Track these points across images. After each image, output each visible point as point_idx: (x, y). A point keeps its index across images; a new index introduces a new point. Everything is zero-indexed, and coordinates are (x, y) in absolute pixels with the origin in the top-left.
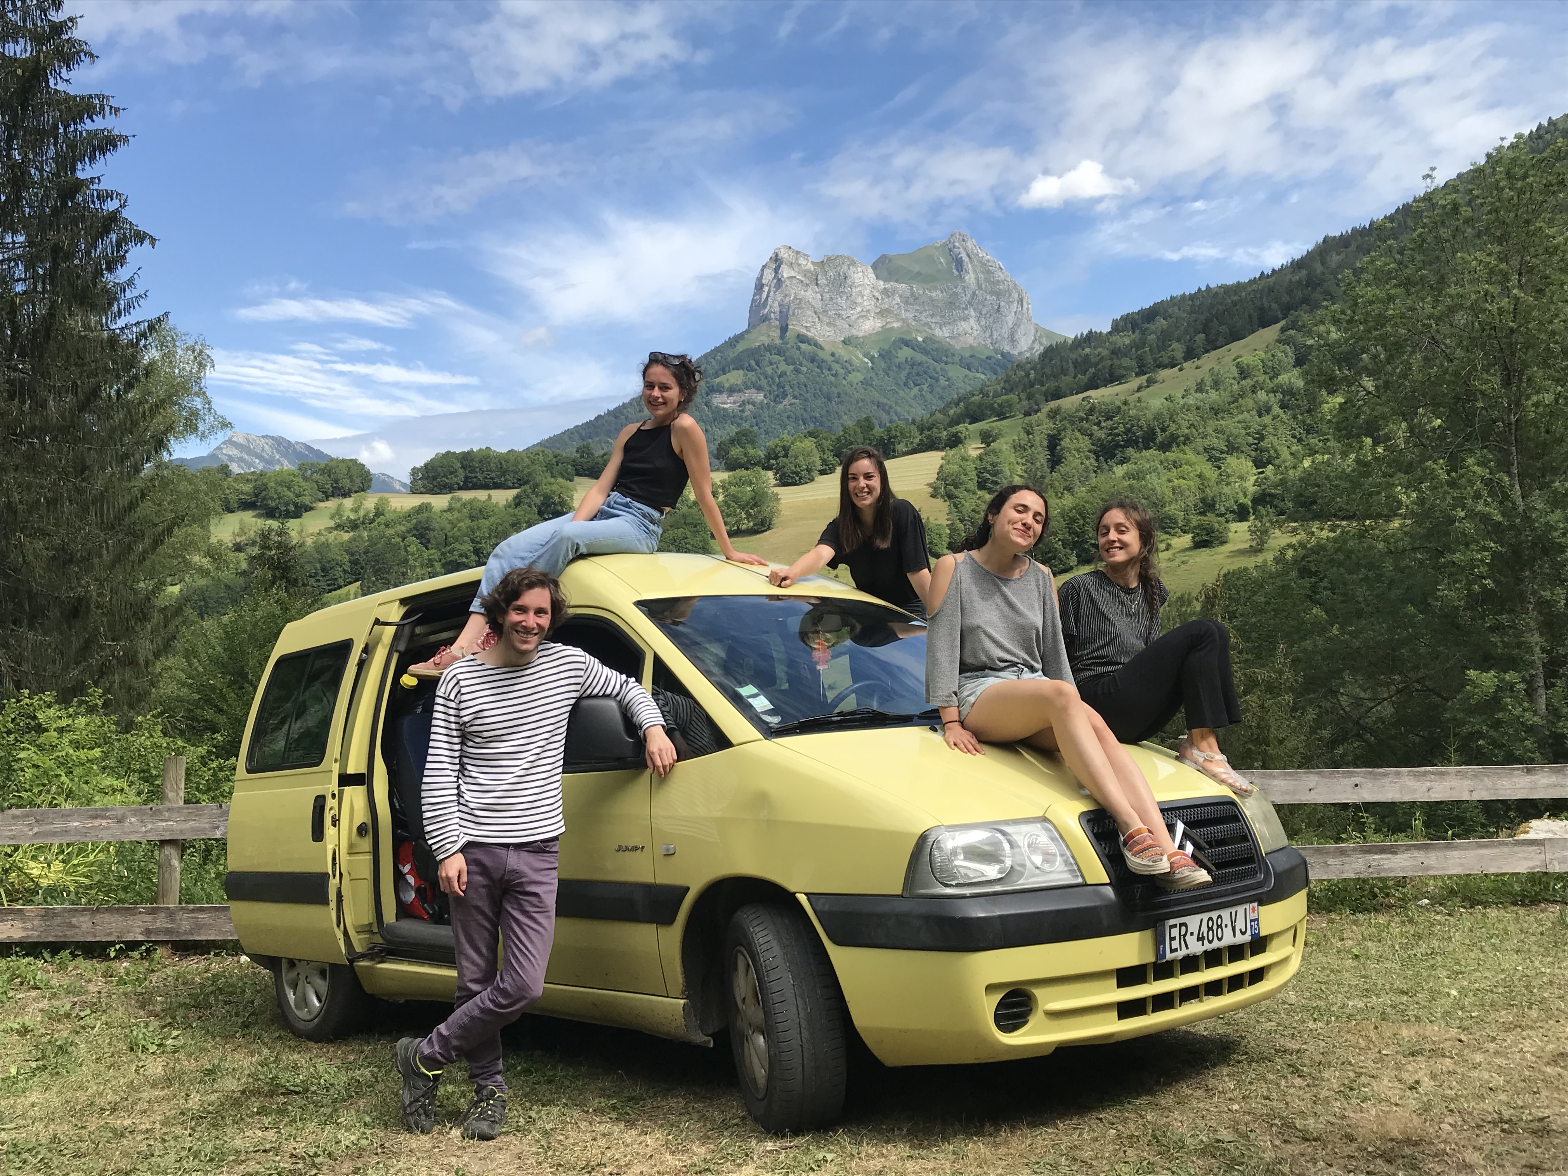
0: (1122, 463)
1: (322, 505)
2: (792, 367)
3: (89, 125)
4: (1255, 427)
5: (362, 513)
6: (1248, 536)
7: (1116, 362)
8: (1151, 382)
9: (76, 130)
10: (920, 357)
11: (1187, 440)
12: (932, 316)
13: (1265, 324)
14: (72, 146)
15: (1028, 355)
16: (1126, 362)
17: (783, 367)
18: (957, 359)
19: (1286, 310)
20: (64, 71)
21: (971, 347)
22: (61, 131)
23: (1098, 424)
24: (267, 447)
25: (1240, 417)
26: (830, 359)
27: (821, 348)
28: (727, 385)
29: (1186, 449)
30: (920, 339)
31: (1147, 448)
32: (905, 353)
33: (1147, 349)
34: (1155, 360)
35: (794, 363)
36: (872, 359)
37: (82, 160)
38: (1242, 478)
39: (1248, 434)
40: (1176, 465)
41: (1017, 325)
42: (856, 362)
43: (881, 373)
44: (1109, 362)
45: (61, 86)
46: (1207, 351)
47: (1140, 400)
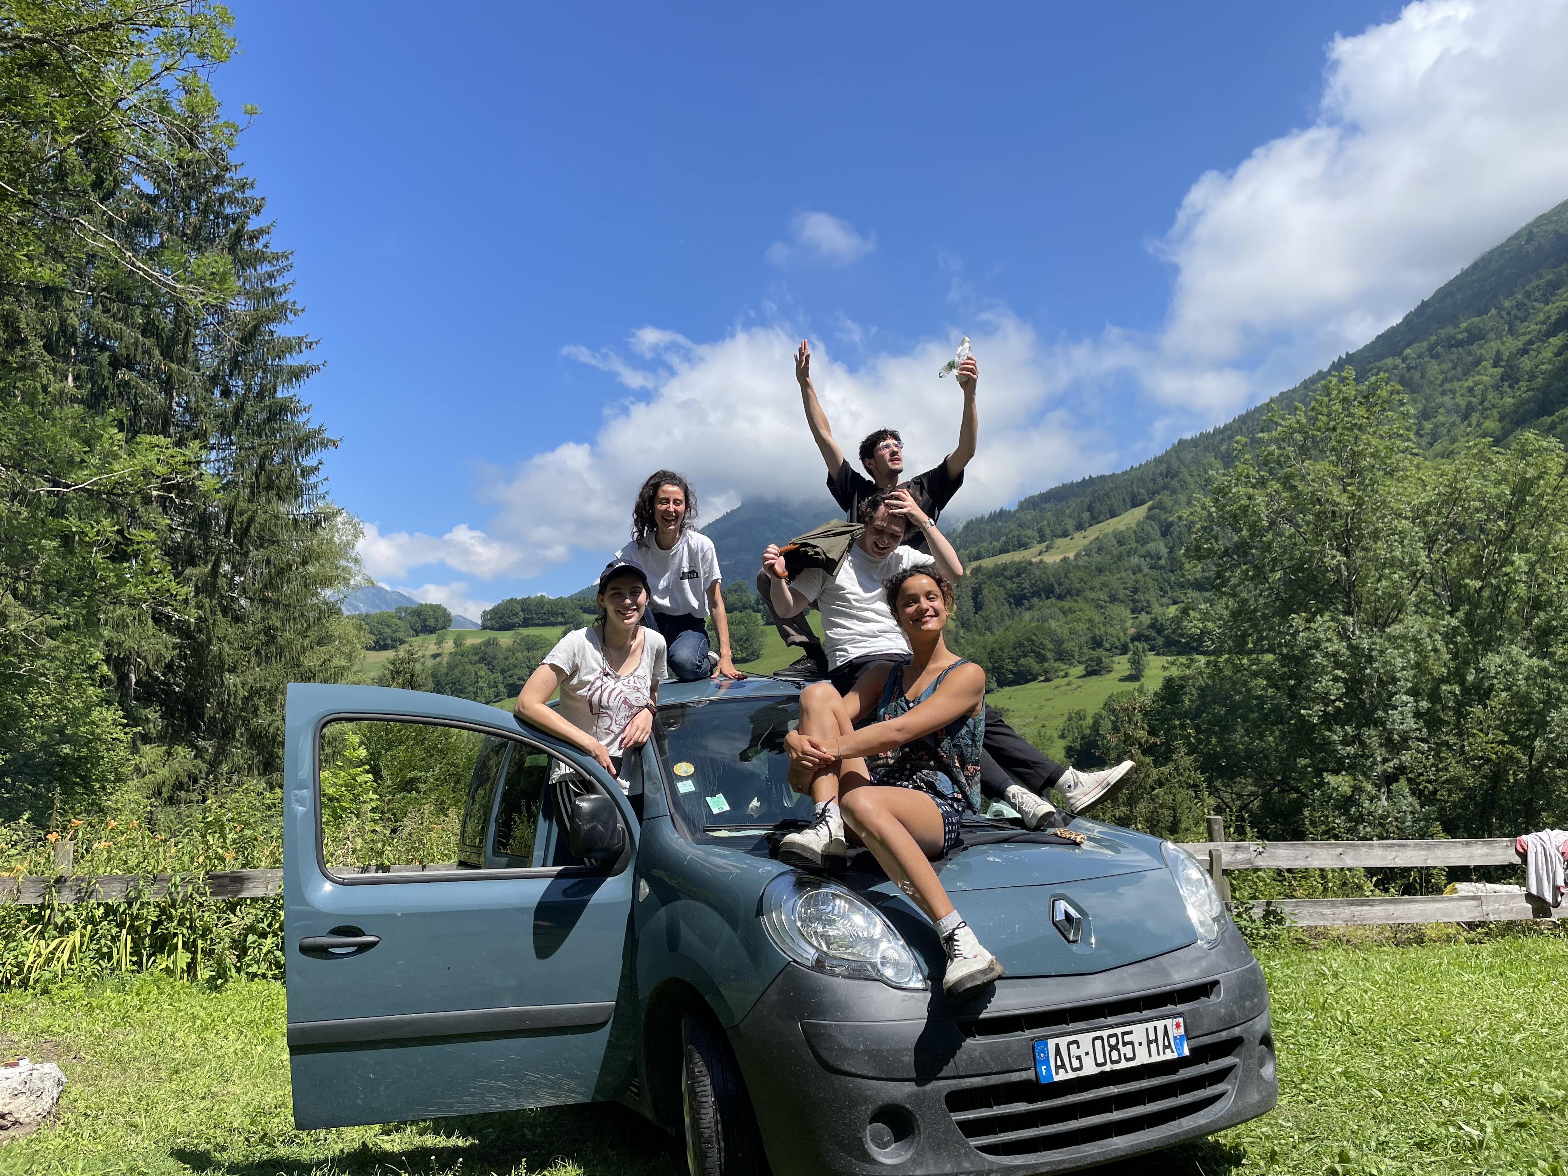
0: (1029, 609)
1: (412, 639)
3: (289, 360)
4: (1130, 583)
6: (1128, 666)
7: (1022, 533)
8: (1048, 548)
11: (1079, 592)
13: (1134, 506)
16: (1029, 532)
19: (1153, 493)
23: (1010, 579)
25: (1118, 576)
29: (1078, 599)
31: (1048, 598)
33: (1046, 523)
34: (1052, 531)
37: (282, 385)
38: (1122, 622)
39: (1125, 588)
40: (1071, 611)
44: (1017, 533)
46: (1091, 525)
47: (1041, 561)
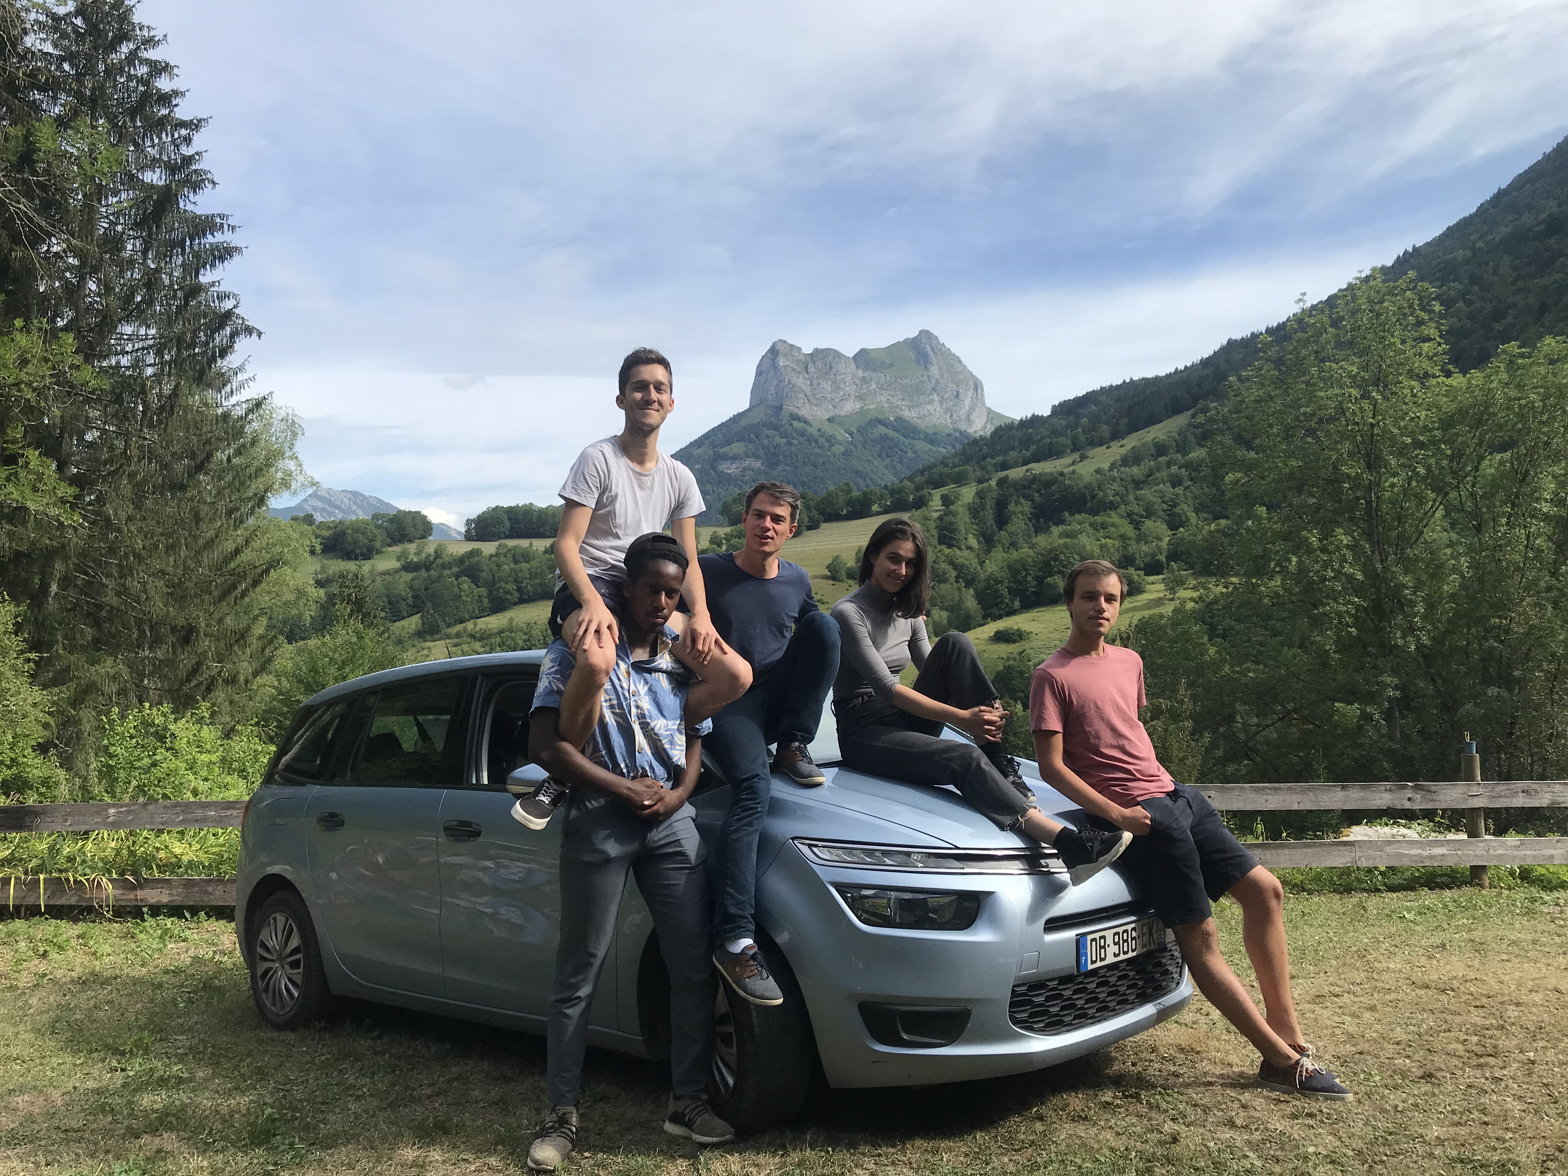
0: (1058, 524)
1: (390, 549)
2: (784, 440)
3: (210, 239)
4: (1169, 496)
5: (424, 556)
6: (1162, 587)
7: (1055, 440)
8: (1083, 458)
9: (200, 244)
10: (891, 433)
11: (1113, 506)
12: (903, 399)
13: (1176, 412)
14: (197, 255)
15: (982, 433)
16: (1062, 440)
17: (778, 440)
18: (922, 436)
19: (1196, 400)
20: (191, 195)
21: (934, 426)
22: (188, 243)
23: (1038, 491)
24: (345, 500)
25: (1156, 488)
26: (816, 434)
27: (811, 426)
28: (731, 454)
29: (1113, 513)
30: (892, 419)
31: (1079, 512)
32: (881, 430)
33: (1080, 430)
34: (1087, 439)
35: (786, 437)
36: (851, 434)
37: (204, 266)
38: (1160, 539)
39: (1163, 502)
40: (1104, 526)
41: (972, 408)
42: (839, 437)
43: (860, 446)
44: (1048, 440)
45: (190, 207)
46: (1130, 433)
47: (1074, 472)
